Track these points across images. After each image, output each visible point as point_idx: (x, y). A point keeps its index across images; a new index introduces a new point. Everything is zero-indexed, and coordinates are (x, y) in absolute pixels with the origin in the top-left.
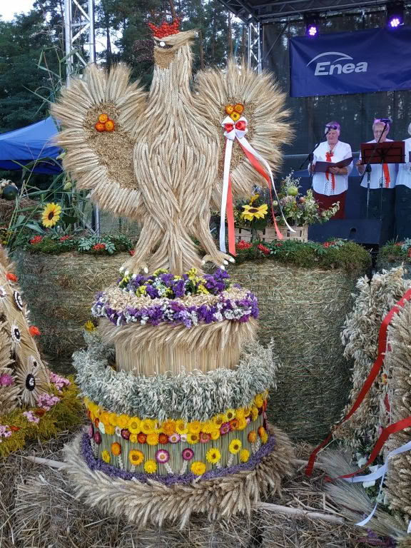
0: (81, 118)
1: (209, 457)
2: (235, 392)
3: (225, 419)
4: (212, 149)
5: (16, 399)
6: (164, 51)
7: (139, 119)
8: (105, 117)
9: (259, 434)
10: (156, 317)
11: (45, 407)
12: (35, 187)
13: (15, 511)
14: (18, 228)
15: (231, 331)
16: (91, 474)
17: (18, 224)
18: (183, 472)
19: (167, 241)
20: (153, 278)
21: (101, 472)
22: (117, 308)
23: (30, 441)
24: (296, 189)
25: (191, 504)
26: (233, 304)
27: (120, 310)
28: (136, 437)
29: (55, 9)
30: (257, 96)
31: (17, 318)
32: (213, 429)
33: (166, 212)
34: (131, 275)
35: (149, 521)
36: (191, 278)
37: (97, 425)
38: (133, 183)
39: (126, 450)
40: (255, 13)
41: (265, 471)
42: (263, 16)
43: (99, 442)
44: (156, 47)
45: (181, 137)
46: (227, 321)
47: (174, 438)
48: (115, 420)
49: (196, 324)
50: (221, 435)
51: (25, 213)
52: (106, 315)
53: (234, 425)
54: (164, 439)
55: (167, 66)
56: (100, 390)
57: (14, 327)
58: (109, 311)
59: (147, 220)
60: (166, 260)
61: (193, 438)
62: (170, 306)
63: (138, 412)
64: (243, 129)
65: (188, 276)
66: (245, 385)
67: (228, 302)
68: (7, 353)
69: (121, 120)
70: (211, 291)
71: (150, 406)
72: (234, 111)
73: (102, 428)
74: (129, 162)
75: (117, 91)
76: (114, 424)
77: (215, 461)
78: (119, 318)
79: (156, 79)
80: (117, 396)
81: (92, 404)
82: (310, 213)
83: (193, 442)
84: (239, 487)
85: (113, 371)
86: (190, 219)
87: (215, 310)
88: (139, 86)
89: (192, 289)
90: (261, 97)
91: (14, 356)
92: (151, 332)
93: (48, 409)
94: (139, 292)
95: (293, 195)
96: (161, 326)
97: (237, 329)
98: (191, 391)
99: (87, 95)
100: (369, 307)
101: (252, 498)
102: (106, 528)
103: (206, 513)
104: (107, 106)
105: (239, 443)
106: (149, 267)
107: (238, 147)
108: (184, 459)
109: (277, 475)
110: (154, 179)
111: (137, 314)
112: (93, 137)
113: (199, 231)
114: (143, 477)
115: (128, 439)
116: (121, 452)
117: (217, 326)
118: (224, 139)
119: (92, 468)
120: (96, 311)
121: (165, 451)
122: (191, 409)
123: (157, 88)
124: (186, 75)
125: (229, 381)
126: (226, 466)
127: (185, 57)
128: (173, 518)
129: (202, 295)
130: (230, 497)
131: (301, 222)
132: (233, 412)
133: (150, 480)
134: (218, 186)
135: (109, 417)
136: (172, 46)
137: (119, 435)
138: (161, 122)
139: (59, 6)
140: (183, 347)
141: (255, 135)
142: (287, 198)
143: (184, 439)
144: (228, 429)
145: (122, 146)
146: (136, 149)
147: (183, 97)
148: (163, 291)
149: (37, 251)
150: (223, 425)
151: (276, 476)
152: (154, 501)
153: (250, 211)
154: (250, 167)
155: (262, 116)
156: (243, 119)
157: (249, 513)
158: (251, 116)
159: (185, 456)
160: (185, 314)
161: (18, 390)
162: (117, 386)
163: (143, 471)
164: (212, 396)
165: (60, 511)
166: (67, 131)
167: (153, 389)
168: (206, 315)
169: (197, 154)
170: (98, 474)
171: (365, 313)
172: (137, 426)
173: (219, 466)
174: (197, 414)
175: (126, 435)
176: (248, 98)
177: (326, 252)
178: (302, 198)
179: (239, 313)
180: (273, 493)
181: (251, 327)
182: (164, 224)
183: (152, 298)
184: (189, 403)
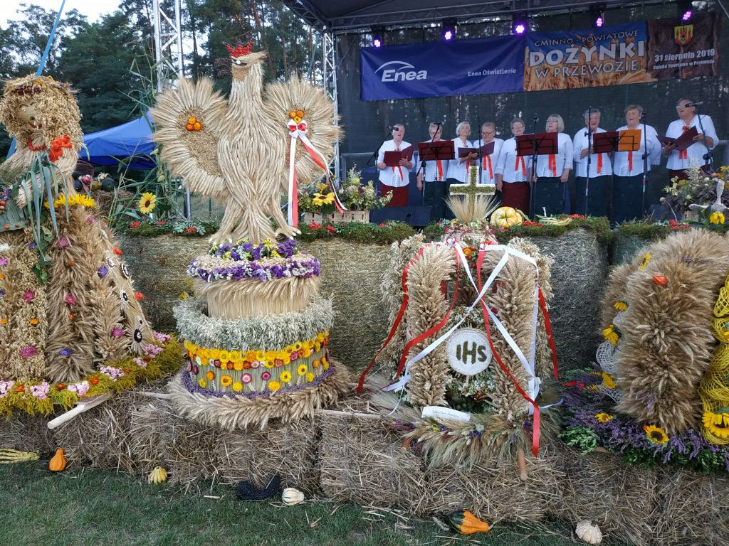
0: (174, 120)
1: (282, 377)
2: (301, 328)
3: (294, 349)
4: (280, 145)
5: (127, 348)
6: (240, 67)
7: (221, 121)
8: (194, 119)
9: (321, 362)
10: (238, 274)
11: (151, 355)
12: (131, 180)
13: (130, 432)
14: (118, 216)
15: (298, 284)
16: (191, 395)
17: (118, 212)
18: (262, 389)
19: (246, 218)
20: (236, 247)
21: (199, 394)
22: (207, 269)
23: (140, 381)
24: (358, 180)
25: (269, 411)
26: (299, 265)
27: (210, 270)
28: (225, 365)
29: (141, 11)
30: (314, 104)
31: (124, 285)
32: (285, 356)
33: (245, 195)
34: (218, 245)
35: (237, 425)
36: (266, 245)
37: (194, 359)
38: (218, 172)
39: (218, 376)
40: (329, 25)
41: (325, 388)
42: (337, 28)
43: (197, 373)
44: (233, 65)
45: (255, 135)
46: (294, 277)
47: (255, 364)
48: (209, 353)
49: (270, 279)
50: (291, 361)
51: (122, 203)
52: (199, 275)
53: (302, 354)
54: (248, 365)
55: (243, 79)
56: (196, 331)
57: (122, 292)
58: (201, 272)
59: (230, 201)
60: (246, 232)
61: (270, 363)
62: (249, 266)
63: (226, 346)
64: (304, 130)
65: (264, 244)
66: (308, 322)
67: (295, 262)
68: (117, 311)
69: (207, 122)
70: (282, 255)
71: (236, 341)
72: (297, 115)
73: (199, 361)
74: (214, 155)
75: (203, 98)
76: (208, 357)
77: (287, 380)
78: (210, 276)
79: (234, 90)
80: (209, 334)
81: (190, 344)
82: (370, 200)
83: (270, 367)
84: (305, 399)
85: (205, 317)
86: (265, 200)
87: (285, 269)
88: (220, 95)
89: (267, 254)
90: (318, 104)
91: (123, 314)
92: (235, 286)
93: (154, 356)
94: (226, 257)
95: (356, 185)
96: (243, 281)
97: (302, 283)
98: (267, 328)
99: (179, 102)
100: (399, 264)
101: (315, 407)
102: (205, 438)
103: (280, 418)
104: (195, 110)
105: (305, 367)
106: (233, 239)
107: (301, 144)
108: (263, 379)
109: (336, 391)
110: (234, 168)
111: (224, 272)
112: (184, 135)
113: (272, 209)
114: (232, 395)
115: (220, 367)
116: (214, 378)
117: (287, 281)
118: (290, 137)
119: (192, 392)
120: (191, 272)
121: (248, 374)
122: (268, 342)
123: (235, 97)
124: (258, 87)
125: (296, 320)
126: (296, 385)
127: (257, 72)
128: (255, 422)
129: (275, 258)
130: (298, 405)
131: (363, 207)
132: (300, 344)
133: (237, 396)
134: (285, 174)
135: (205, 352)
136: (245, 64)
137: (213, 365)
138: (238, 124)
139: (145, 8)
140: (260, 296)
141: (313, 135)
142: (350, 188)
143: (262, 364)
144: (296, 357)
145: (208, 142)
146: (220, 144)
147: (256, 104)
148: (244, 255)
149: (137, 234)
150: (293, 354)
151: (334, 392)
152: (241, 411)
153: (321, 198)
154: (311, 160)
155: (318, 120)
156: (304, 122)
157: (313, 417)
158: (310, 120)
159: (264, 377)
160: (261, 271)
161: (128, 340)
162: (210, 328)
163: (232, 391)
164: (283, 331)
165: (167, 428)
166: (163, 130)
167: (237, 327)
168: (277, 273)
169: (268, 148)
170: (197, 395)
171: (396, 268)
172: (226, 356)
173: (290, 384)
174: (272, 344)
175: (218, 364)
176: (307, 105)
177: (381, 231)
178: (363, 188)
179: (304, 271)
180: (331, 403)
181: (314, 282)
182: (244, 204)
183: (235, 260)
184: (266, 337)
